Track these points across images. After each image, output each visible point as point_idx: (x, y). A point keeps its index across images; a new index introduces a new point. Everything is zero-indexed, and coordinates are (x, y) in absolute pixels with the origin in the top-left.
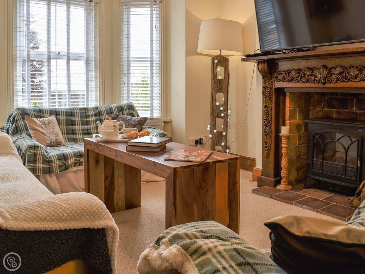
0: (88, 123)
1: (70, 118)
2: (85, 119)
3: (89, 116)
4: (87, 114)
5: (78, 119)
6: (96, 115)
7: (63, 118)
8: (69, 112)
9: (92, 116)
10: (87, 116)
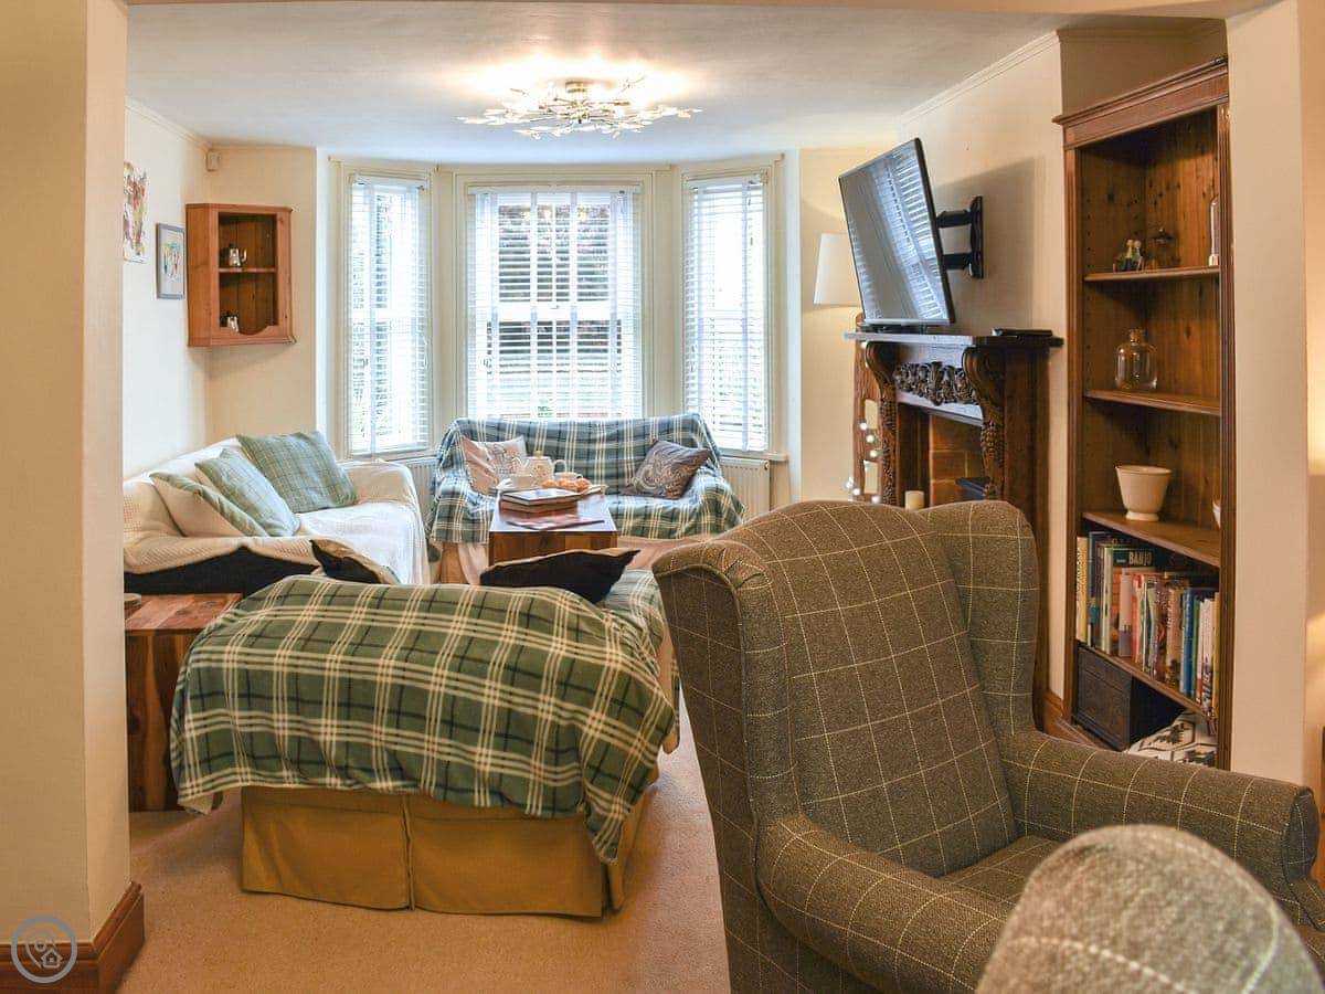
0: (590, 454)
1: (554, 443)
2: (585, 446)
3: (595, 441)
4: (592, 437)
5: (570, 445)
6: (609, 439)
7: (541, 442)
8: (554, 431)
9: (602, 440)
10: (590, 441)
